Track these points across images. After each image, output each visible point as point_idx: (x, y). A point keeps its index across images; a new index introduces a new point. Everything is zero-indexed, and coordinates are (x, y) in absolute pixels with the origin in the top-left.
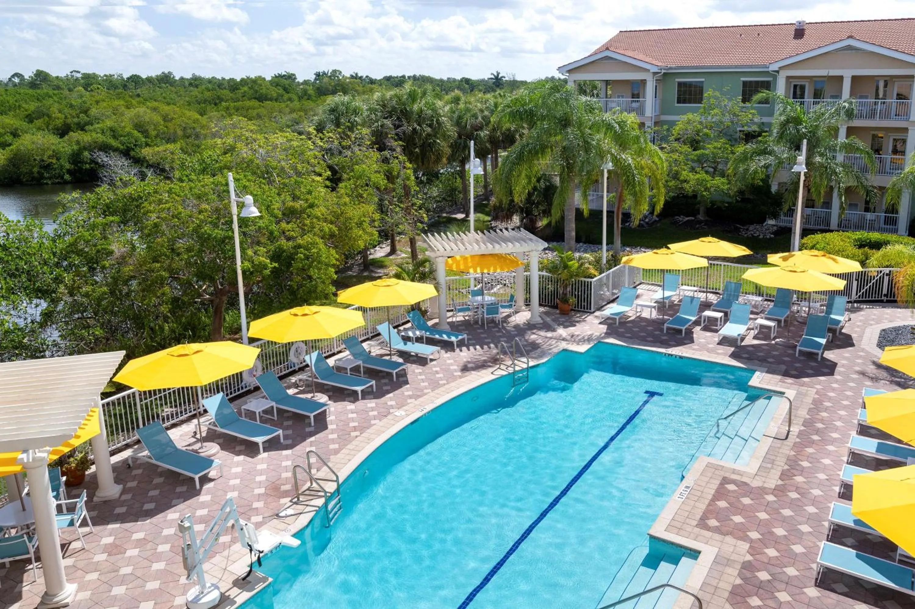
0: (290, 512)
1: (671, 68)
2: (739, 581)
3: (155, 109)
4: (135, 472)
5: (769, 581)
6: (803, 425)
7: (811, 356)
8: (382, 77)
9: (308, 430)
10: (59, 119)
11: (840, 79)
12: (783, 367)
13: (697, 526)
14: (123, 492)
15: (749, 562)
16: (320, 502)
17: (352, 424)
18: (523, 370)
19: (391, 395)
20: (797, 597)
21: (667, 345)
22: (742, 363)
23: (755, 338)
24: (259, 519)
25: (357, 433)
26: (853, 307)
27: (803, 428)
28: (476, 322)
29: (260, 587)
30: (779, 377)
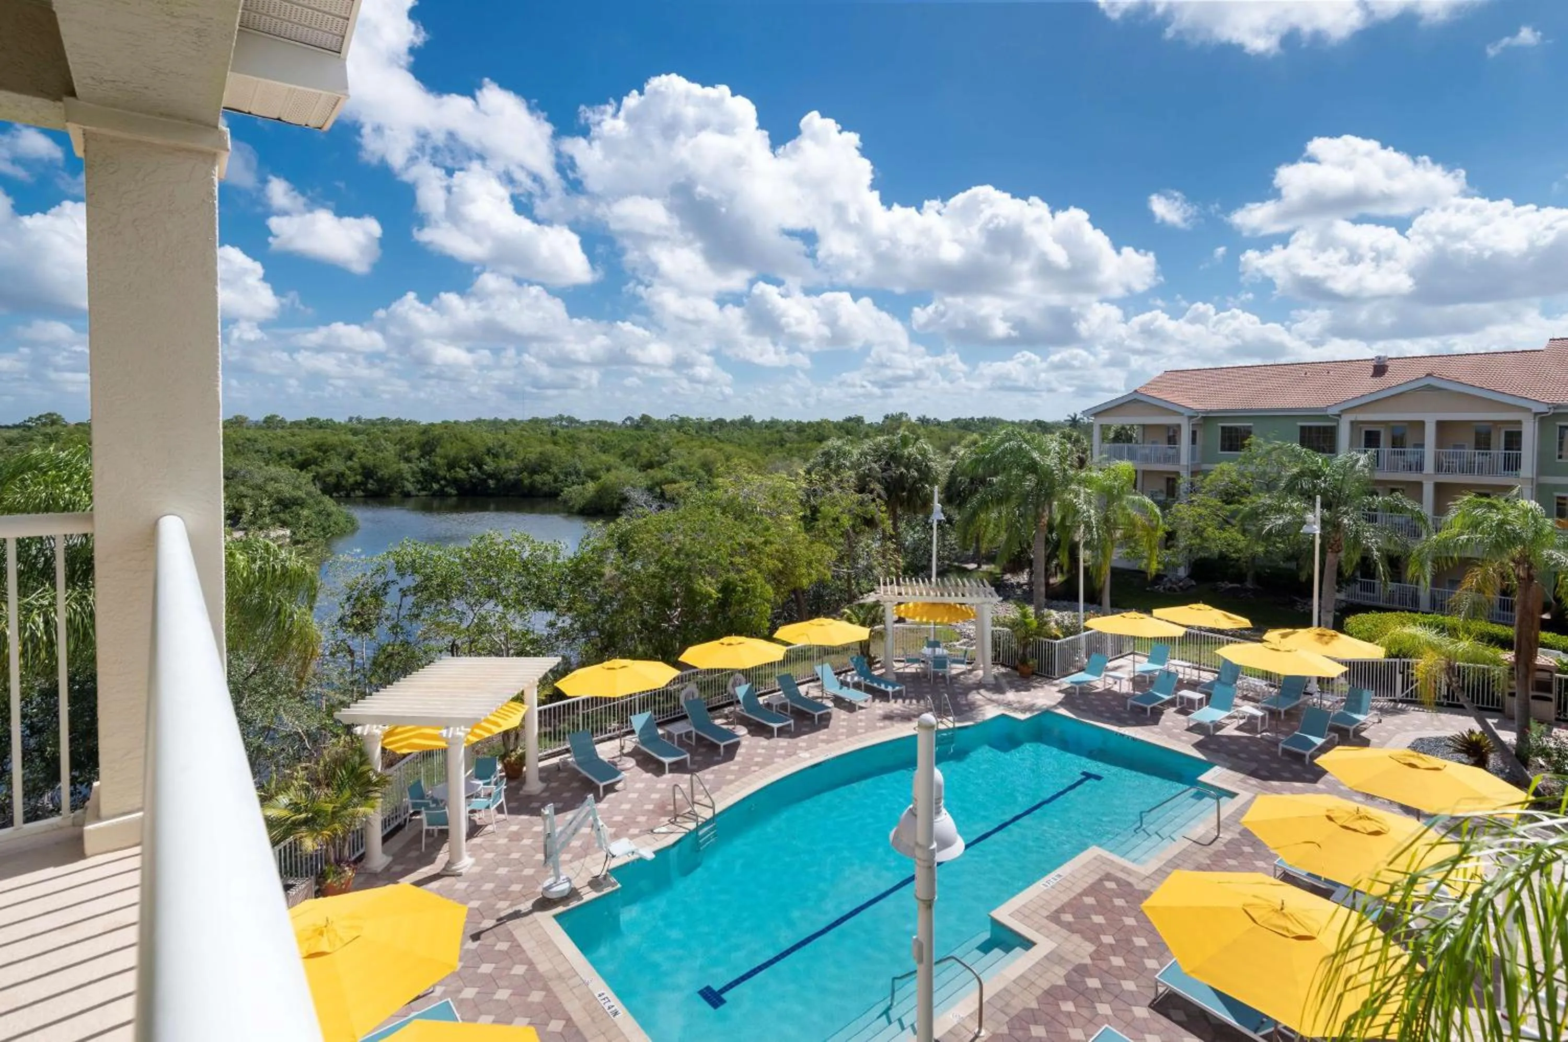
0: (664, 829)
1: (1211, 411)
2: (1062, 982)
3: (720, 450)
4: (562, 775)
5: (1096, 990)
6: (1240, 834)
7: (1299, 758)
8: (949, 419)
9: (716, 758)
10: (645, 456)
11: (1422, 424)
12: (1254, 766)
13: (1047, 917)
14: (544, 791)
15: (1085, 965)
16: (692, 826)
17: (757, 759)
18: (949, 730)
19: (806, 737)
20: (1120, 1014)
21: (1122, 722)
22: (1204, 754)
23: (1239, 728)
24: (636, 831)
25: (756, 768)
26: (1394, 708)
27: (1238, 836)
28: (925, 676)
29: (607, 890)
30: (1241, 776)
